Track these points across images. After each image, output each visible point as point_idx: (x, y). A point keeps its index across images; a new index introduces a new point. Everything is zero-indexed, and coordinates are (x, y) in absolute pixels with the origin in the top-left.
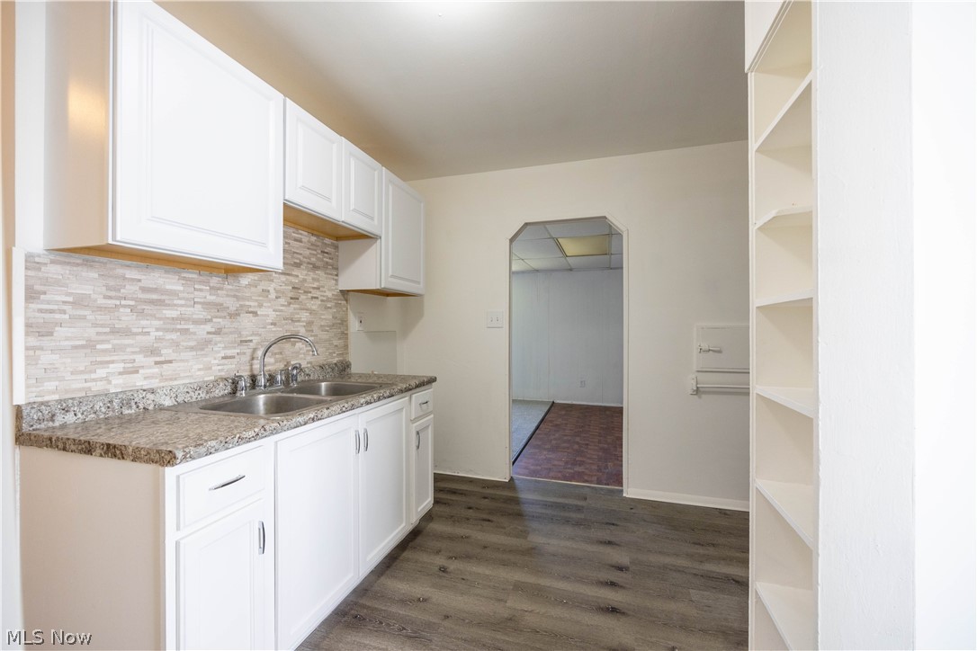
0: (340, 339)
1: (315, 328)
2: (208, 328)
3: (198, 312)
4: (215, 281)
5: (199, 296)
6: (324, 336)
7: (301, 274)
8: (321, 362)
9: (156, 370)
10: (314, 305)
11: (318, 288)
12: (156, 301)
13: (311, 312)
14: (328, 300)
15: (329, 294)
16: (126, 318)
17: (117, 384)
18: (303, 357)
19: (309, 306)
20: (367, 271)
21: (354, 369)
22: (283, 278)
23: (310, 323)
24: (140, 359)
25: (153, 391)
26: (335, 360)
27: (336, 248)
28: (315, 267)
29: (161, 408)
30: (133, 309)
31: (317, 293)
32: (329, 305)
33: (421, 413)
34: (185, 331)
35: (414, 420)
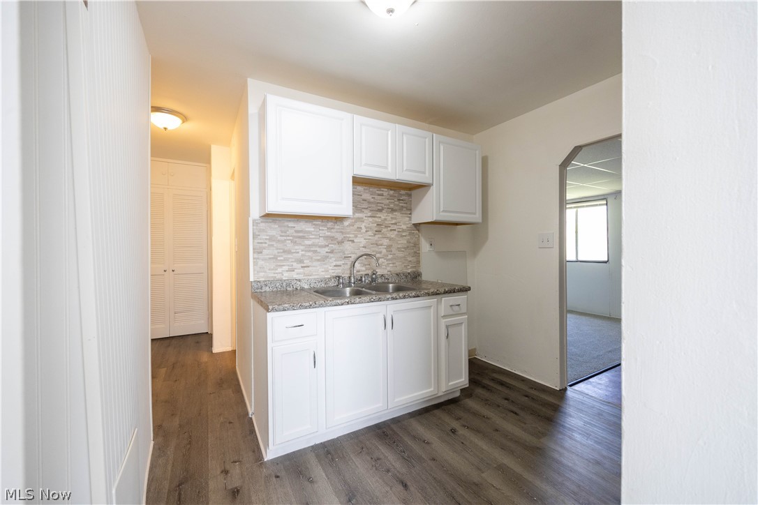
0: (413, 257)
1: (394, 250)
2: (327, 249)
3: (322, 242)
4: (330, 224)
5: (322, 233)
6: (400, 254)
7: (383, 215)
8: (398, 271)
9: (302, 270)
10: (393, 235)
11: (395, 224)
12: (301, 237)
13: (390, 239)
14: (404, 231)
15: (404, 227)
16: (289, 245)
17: (286, 276)
18: (385, 268)
19: (388, 235)
20: (428, 209)
21: (424, 278)
22: (371, 219)
23: (389, 247)
24: (295, 264)
25: (300, 281)
26: (409, 271)
27: (410, 196)
28: (393, 210)
29: (302, 289)
30: (292, 241)
31: (395, 227)
32: (404, 234)
33: (452, 313)
34: (315, 252)
35: (444, 317)
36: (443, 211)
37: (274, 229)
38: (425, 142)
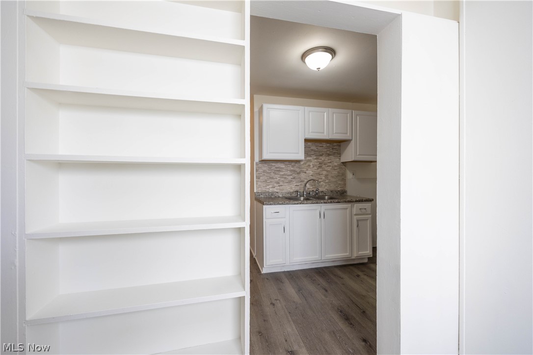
0: (342, 181)
1: (329, 177)
2: (291, 177)
3: (289, 173)
4: (293, 164)
5: (289, 169)
6: (334, 180)
7: (323, 158)
8: (332, 190)
9: (278, 188)
10: (329, 169)
11: (330, 162)
12: (279, 170)
13: (327, 171)
14: (335, 166)
15: (336, 164)
16: (272, 174)
17: (271, 190)
18: (324, 187)
19: (326, 169)
20: (349, 154)
21: (349, 193)
22: (315, 160)
23: (326, 176)
24: (275, 184)
25: (277, 193)
26: (339, 189)
27: (340, 146)
28: (329, 155)
29: (279, 197)
30: (274, 172)
31: (330, 164)
32: (336, 168)
33: (360, 213)
34: (285, 178)
35: (356, 215)
36: (359, 155)
37: (265, 167)
38: (347, 116)
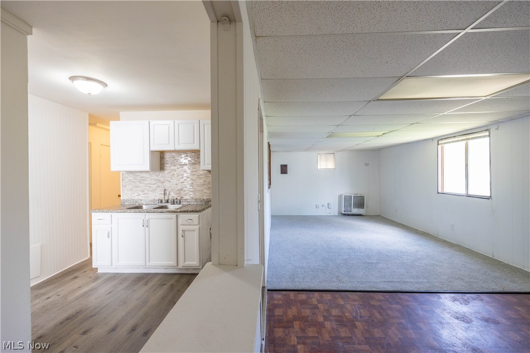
1: (195, 186)
2: (156, 186)
3: (153, 182)
5: (153, 178)
8: (197, 198)
9: (143, 195)
10: (194, 177)
11: (196, 171)
12: (144, 179)
13: (192, 180)
15: (201, 173)
16: (138, 184)
17: (136, 198)
18: (188, 196)
23: (191, 184)
24: (140, 192)
25: (141, 200)
30: (139, 182)
31: (196, 173)
32: (201, 177)
33: (187, 223)
34: (150, 187)
35: (183, 225)
37: (131, 177)
